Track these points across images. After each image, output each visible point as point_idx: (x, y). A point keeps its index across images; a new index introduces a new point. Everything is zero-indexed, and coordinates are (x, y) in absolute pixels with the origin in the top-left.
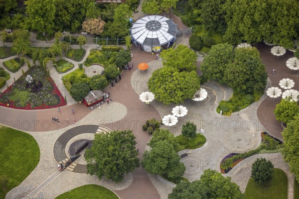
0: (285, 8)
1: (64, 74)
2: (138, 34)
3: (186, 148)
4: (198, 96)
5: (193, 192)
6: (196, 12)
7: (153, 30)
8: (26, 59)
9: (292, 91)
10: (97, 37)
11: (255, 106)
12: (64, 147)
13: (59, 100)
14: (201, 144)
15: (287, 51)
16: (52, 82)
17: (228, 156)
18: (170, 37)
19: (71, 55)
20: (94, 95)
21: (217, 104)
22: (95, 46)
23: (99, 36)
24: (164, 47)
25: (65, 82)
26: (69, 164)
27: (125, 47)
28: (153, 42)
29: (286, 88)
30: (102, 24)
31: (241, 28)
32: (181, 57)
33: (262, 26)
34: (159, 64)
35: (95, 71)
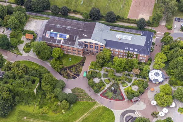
1: (125, 88)
2: (151, 77)
4: (171, 105)
6: (172, 71)
7: (157, 76)
8: (112, 80)
10: (136, 75)
12: (123, 117)
16: (120, 90)
18: (162, 79)
19: (127, 80)
20: (135, 98)
21: (178, 108)
22: (136, 78)
23: (138, 75)
24: (160, 83)
25: (125, 92)
27: (146, 80)
28: (157, 80)
30: (139, 71)
32: (167, 90)
34: (157, 89)
35: (135, 88)
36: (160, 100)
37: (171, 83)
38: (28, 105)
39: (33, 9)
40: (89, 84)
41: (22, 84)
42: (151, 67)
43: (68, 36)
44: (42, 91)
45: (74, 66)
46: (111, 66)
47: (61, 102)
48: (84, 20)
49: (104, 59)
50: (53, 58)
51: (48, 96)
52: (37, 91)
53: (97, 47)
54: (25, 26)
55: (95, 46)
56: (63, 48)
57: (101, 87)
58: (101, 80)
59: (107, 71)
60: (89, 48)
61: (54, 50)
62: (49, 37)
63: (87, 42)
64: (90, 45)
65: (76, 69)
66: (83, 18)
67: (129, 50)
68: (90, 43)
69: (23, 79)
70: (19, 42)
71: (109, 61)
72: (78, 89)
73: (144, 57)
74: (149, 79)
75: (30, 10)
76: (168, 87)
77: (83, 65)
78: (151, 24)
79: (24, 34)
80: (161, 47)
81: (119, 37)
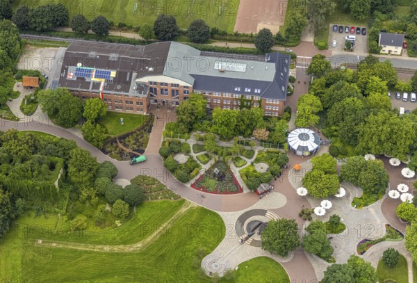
1: (241, 168)
2: (293, 143)
3: (332, 232)
4: (338, 193)
5: (345, 274)
6: (333, 128)
7: (304, 140)
8: (213, 155)
9: (408, 194)
10: (262, 142)
11: (379, 203)
12: (243, 225)
13: (237, 188)
14: (342, 230)
15: (402, 163)
16: (232, 174)
17: (363, 242)
18: (316, 146)
19: (244, 154)
20: (263, 187)
21: (351, 199)
22: (261, 148)
23: (265, 141)
24: (312, 153)
25: (241, 175)
26: (247, 239)
27: (282, 151)
28: (304, 149)
29: (402, 191)
30: (268, 133)
31: (370, 144)
32: (326, 163)
33: (385, 144)
34: (307, 166)
35: (262, 168)
36: (315, 185)
37: (335, 153)
38: (43, 216)
39: (34, 25)
40: (166, 166)
41: (29, 172)
42: (291, 124)
43: (113, 74)
44: (71, 186)
45: (132, 133)
46: (209, 128)
47: (111, 204)
48: (142, 43)
49: (192, 114)
50: (85, 119)
51: (84, 194)
52: (61, 187)
53: (177, 91)
54: (18, 62)
55: (173, 91)
56: (105, 100)
57: (191, 171)
58: (191, 157)
59: (201, 139)
60: (160, 97)
61: (88, 104)
62: (75, 79)
63: (155, 83)
64: (162, 90)
65: (137, 140)
66: (141, 38)
67: (242, 92)
68: (162, 84)
69: (31, 161)
70: (9, 94)
71: (203, 118)
72: (144, 178)
73: (276, 105)
74: (289, 146)
75: (27, 30)
76: (328, 159)
77: (150, 131)
78: (283, 40)
79: (19, 78)
80: (308, 84)
81: (220, 68)
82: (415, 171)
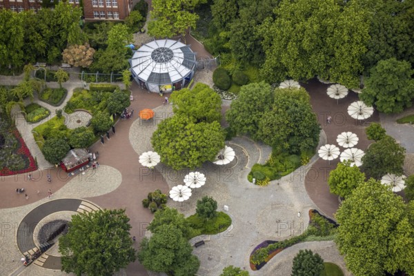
0: (345, 31)
1: (35, 125)
2: (141, 67)
3: (203, 233)
4: (222, 158)
6: (223, 34)
7: (161, 61)
9: (354, 150)
12: (32, 230)
13: (27, 162)
14: (224, 226)
15: (350, 92)
16: (18, 137)
17: (262, 245)
18: (185, 72)
19: (46, 96)
20: (76, 156)
21: (248, 168)
23: (86, 70)
24: (177, 86)
25: (36, 137)
26: (37, 255)
27: (122, 86)
28: (162, 78)
29: (346, 146)
30: (90, 52)
31: (284, 60)
32: (198, 102)
34: (169, 111)
35: (80, 120)
36: (172, 144)
74: (134, 76)
82: (375, 107)
